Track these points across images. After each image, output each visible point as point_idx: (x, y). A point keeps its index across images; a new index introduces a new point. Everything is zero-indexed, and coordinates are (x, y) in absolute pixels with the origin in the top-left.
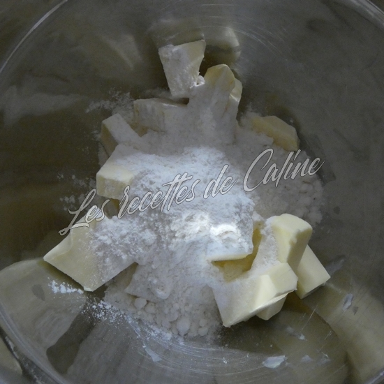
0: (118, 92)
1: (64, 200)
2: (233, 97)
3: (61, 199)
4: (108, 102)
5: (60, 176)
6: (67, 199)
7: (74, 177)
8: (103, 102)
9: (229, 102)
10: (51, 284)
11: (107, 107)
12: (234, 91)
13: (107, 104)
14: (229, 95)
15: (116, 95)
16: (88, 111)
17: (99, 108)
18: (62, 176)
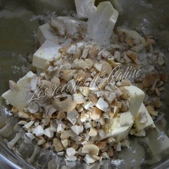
0: (49, 11)
1: (14, 68)
2: (112, 19)
3: (13, 67)
4: (43, 16)
5: (13, 55)
6: (15, 67)
7: (20, 56)
8: (40, 16)
9: (109, 23)
10: (4, 109)
11: (42, 19)
12: (112, 16)
13: (42, 17)
14: (109, 18)
15: (48, 13)
16: (31, 20)
17: (38, 19)
18: (14, 55)
